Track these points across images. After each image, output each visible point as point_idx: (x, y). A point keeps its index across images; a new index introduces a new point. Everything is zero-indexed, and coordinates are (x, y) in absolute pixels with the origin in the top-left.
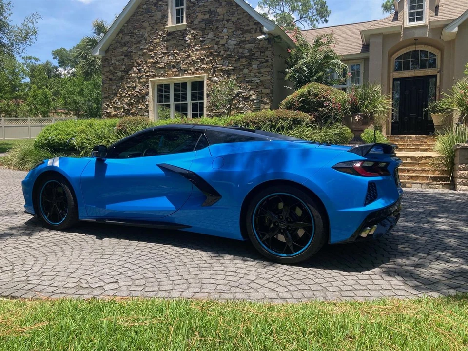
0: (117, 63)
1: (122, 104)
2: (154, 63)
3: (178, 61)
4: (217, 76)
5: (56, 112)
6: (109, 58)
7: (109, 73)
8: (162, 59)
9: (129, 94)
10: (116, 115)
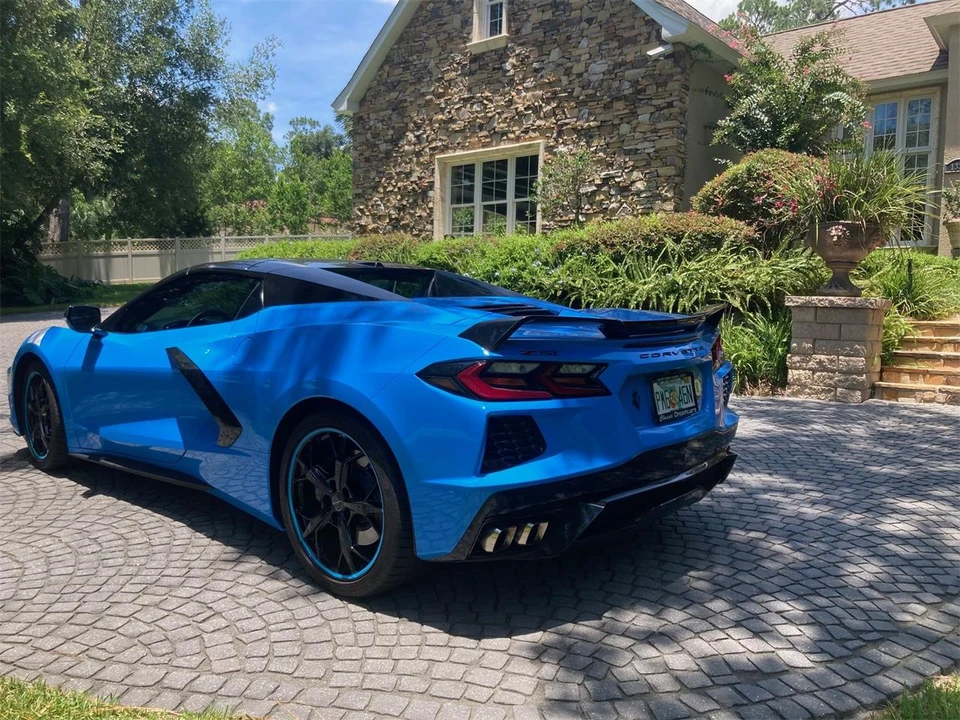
0: (379, 125)
1: (387, 207)
2: (445, 122)
3: (490, 115)
4: (564, 143)
5: (319, 223)
6: (365, 116)
7: (364, 147)
8: (461, 113)
9: (399, 188)
10: (375, 231)
